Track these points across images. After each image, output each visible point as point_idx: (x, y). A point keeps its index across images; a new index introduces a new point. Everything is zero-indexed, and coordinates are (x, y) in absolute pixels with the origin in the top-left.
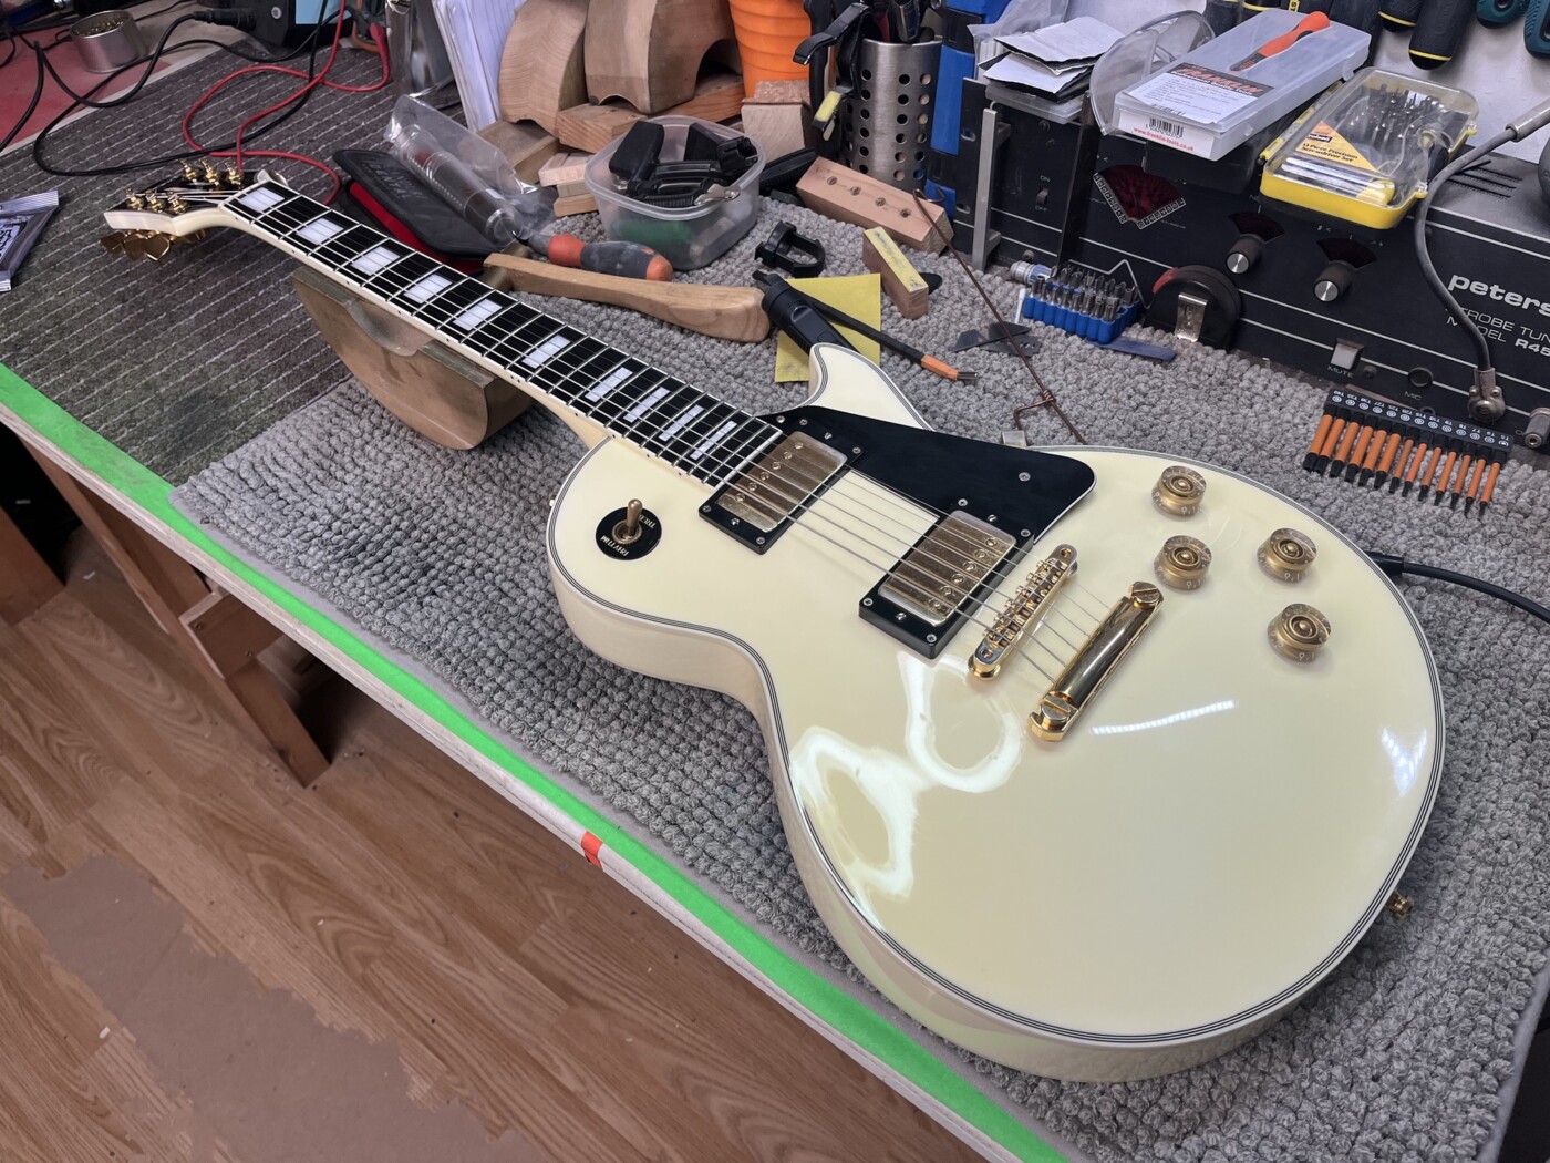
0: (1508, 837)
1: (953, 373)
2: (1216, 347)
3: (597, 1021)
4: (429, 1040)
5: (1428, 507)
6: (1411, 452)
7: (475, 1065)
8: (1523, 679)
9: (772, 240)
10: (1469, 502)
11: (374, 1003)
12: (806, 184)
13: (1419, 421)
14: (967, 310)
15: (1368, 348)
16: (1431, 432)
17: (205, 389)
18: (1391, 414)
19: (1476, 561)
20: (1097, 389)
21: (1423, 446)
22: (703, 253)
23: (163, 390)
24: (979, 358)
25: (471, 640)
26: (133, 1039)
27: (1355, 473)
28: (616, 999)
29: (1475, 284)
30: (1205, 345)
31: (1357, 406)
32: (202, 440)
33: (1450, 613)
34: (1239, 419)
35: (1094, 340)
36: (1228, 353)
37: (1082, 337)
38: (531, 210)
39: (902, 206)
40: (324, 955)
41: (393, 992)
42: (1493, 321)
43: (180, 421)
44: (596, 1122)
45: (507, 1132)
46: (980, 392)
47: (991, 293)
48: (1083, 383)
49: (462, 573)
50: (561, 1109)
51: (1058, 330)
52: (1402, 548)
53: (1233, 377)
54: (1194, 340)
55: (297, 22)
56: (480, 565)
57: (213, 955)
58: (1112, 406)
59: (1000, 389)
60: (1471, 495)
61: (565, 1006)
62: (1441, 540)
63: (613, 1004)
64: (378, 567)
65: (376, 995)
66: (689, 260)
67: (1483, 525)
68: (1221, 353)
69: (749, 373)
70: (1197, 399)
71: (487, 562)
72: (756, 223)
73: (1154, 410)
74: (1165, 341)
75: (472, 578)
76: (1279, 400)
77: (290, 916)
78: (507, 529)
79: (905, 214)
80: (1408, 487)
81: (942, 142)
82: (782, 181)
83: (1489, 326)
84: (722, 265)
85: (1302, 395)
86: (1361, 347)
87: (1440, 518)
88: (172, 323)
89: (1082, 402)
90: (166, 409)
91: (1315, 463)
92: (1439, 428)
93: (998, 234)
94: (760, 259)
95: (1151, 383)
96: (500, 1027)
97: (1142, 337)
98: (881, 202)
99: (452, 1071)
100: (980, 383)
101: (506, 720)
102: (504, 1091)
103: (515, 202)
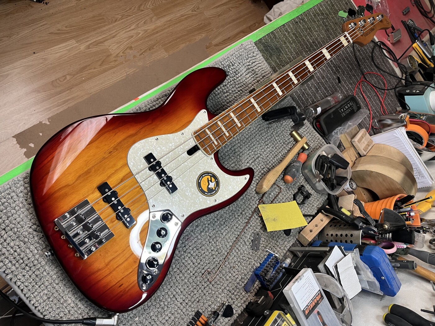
2: (247, 306)
9: (306, 191)
17: (283, 54)
23: (284, 46)
26: (165, 57)
30: (249, 303)
32: (267, 50)
36: (244, 309)
37: (258, 267)
39: (314, 231)
43: (273, 47)
48: (242, 261)
51: (262, 261)
74: (252, 291)
79: (311, 231)
84: (302, 178)
90: (278, 45)
97: (255, 285)
98: (316, 226)
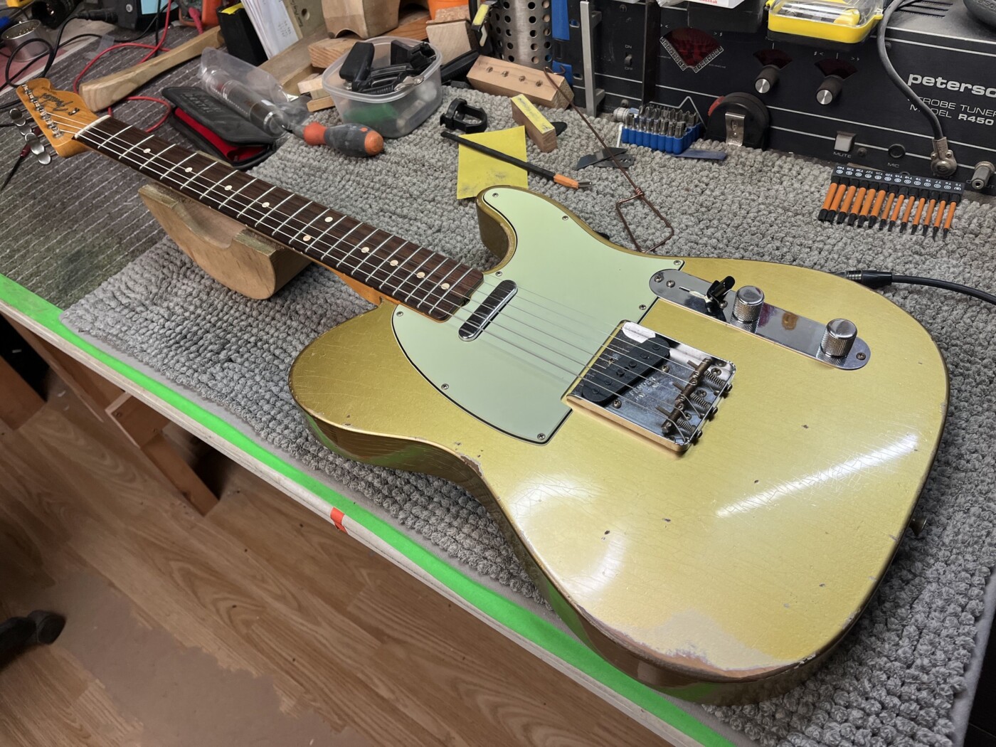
0: (976, 451)
1: (575, 184)
2: (755, 148)
3: (400, 652)
4: (292, 673)
5: (906, 236)
6: (893, 201)
7: (323, 686)
8: (980, 344)
9: (450, 111)
10: (936, 230)
11: (255, 651)
12: (473, 74)
13: (898, 180)
14: (584, 142)
15: (859, 135)
16: (907, 187)
17: (84, 247)
18: (878, 178)
19: (943, 269)
20: (674, 184)
21: (902, 196)
22: (406, 125)
23: (58, 251)
24: (592, 172)
25: (254, 389)
26: (104, 687)
27: (854, 219)
28: (411, 636)
29: (926, 78)
30: (747, 147)
31: (854, 175)
32: (80, 281)
33: (926, 306)
34: (772, 193)
35: (671, 152)
36: (764, 150)
37: (663, 151)
38: (294, 112)
39: (537, 79)
40: (221, 623)
41: (266, 643)
42: (941, 104)
43: (69, 269)
44: (402, 718)
45: (346, 728)
46: (594, 194)
47: (600, 130)
48: (664, 181)
49: (249, 345)
50: (380, 711)
51: (646, 148)
52: (890, 265)
53: (767, 166)
54: (740, 145)
55: (144, 13)
56: (261, 340)
57: (150, 628)
58: (683, 192)
59: (608, 190)
60: (937, 225)
61: (378, 643)
62: (917, 257)
63: (409, 639)
64: (193, 348)
65: (256, 646)
66: (396, 130)
67: (947, 245)
68: (759, 151)
69: (439, 198)
70: (743, 183)
71: (265, 337)
72: (442, 103)
73: (714, 194)
74: (720, 147)
75: (255, 349)
76: (800, 177)
77: (198, 598)
78: (278, 316)
79: (539, 84)
80: (893, 224)
81: (559, 33)
82: (456, 73)
83: (939, 108)
84: (420, 132)
85: (816, 172)
86: (854, 135)
87: (916, 243)
88: (65, 208)
89: (664, 193)
90: (59, 262)
91: (826, 216)
92: (912, 183)
93: (602, 91)
94: (444, 125)
95: (711, 175)
96: (338, 661)
97: (704, 147)
98: (523, 79)
99: (307, 691)
100: (595, 189)
101: (277, 439)
102: (342, 702)
103: (284, 108)
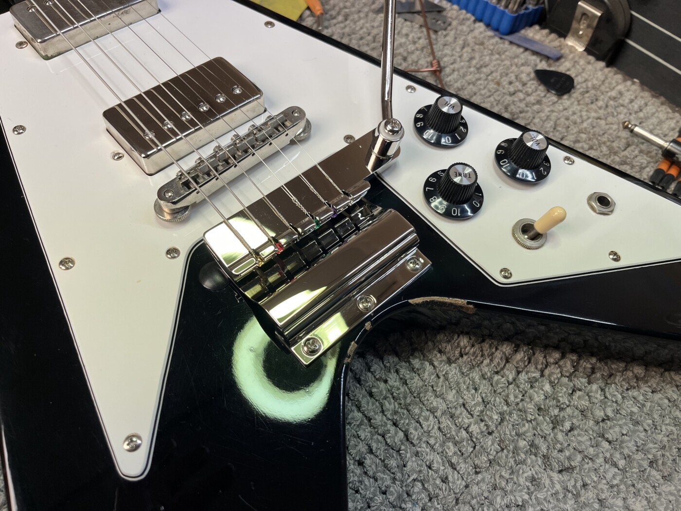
2: (599, 58)
20: (484, 70)
30: (589, 54)
35: (496, 30)
36: (608, 66)
37: (488, 25)
48: (474, 62)
51: (469, 15)
54: (580, 49)
58: (492, 86)
68: (602, 64)
73: (528, 99)
76: (641, 115)
85: (662, 116)
89: (468, 78)
91: (661, 180)
